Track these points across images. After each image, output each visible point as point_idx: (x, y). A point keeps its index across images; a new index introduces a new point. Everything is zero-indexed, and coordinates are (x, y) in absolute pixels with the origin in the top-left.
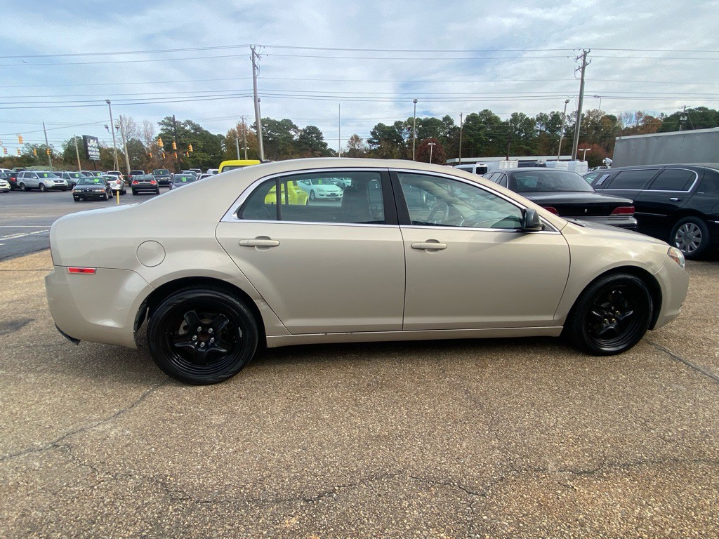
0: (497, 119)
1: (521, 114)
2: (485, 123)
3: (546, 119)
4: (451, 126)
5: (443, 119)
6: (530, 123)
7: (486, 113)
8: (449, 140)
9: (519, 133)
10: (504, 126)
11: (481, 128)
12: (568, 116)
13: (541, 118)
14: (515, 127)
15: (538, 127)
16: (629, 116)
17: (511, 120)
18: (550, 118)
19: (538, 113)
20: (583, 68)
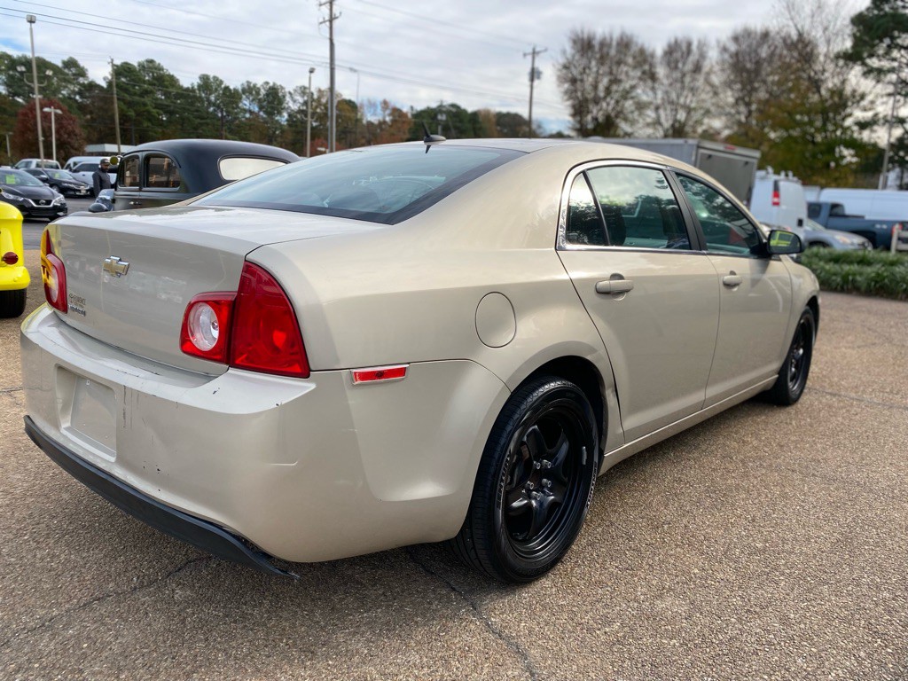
0: (172, 80)
1: (216, 78)
2: (150, 84)
3: (258, 93)
4: (81, 80)
5: (64, 63)
6: (231, 97)
7: (150, 65)
8: (82, 108)
9: (215, 110)
10: (187, 94)
11: (145, 93)
12: (290, 93)
13: (250, 90)
14: (208, 100)
15: (246, 103)
16: (372, 105)
17: (199, 86)
18: (263, 92)
19: (244, 81)
20: (331, 21)
